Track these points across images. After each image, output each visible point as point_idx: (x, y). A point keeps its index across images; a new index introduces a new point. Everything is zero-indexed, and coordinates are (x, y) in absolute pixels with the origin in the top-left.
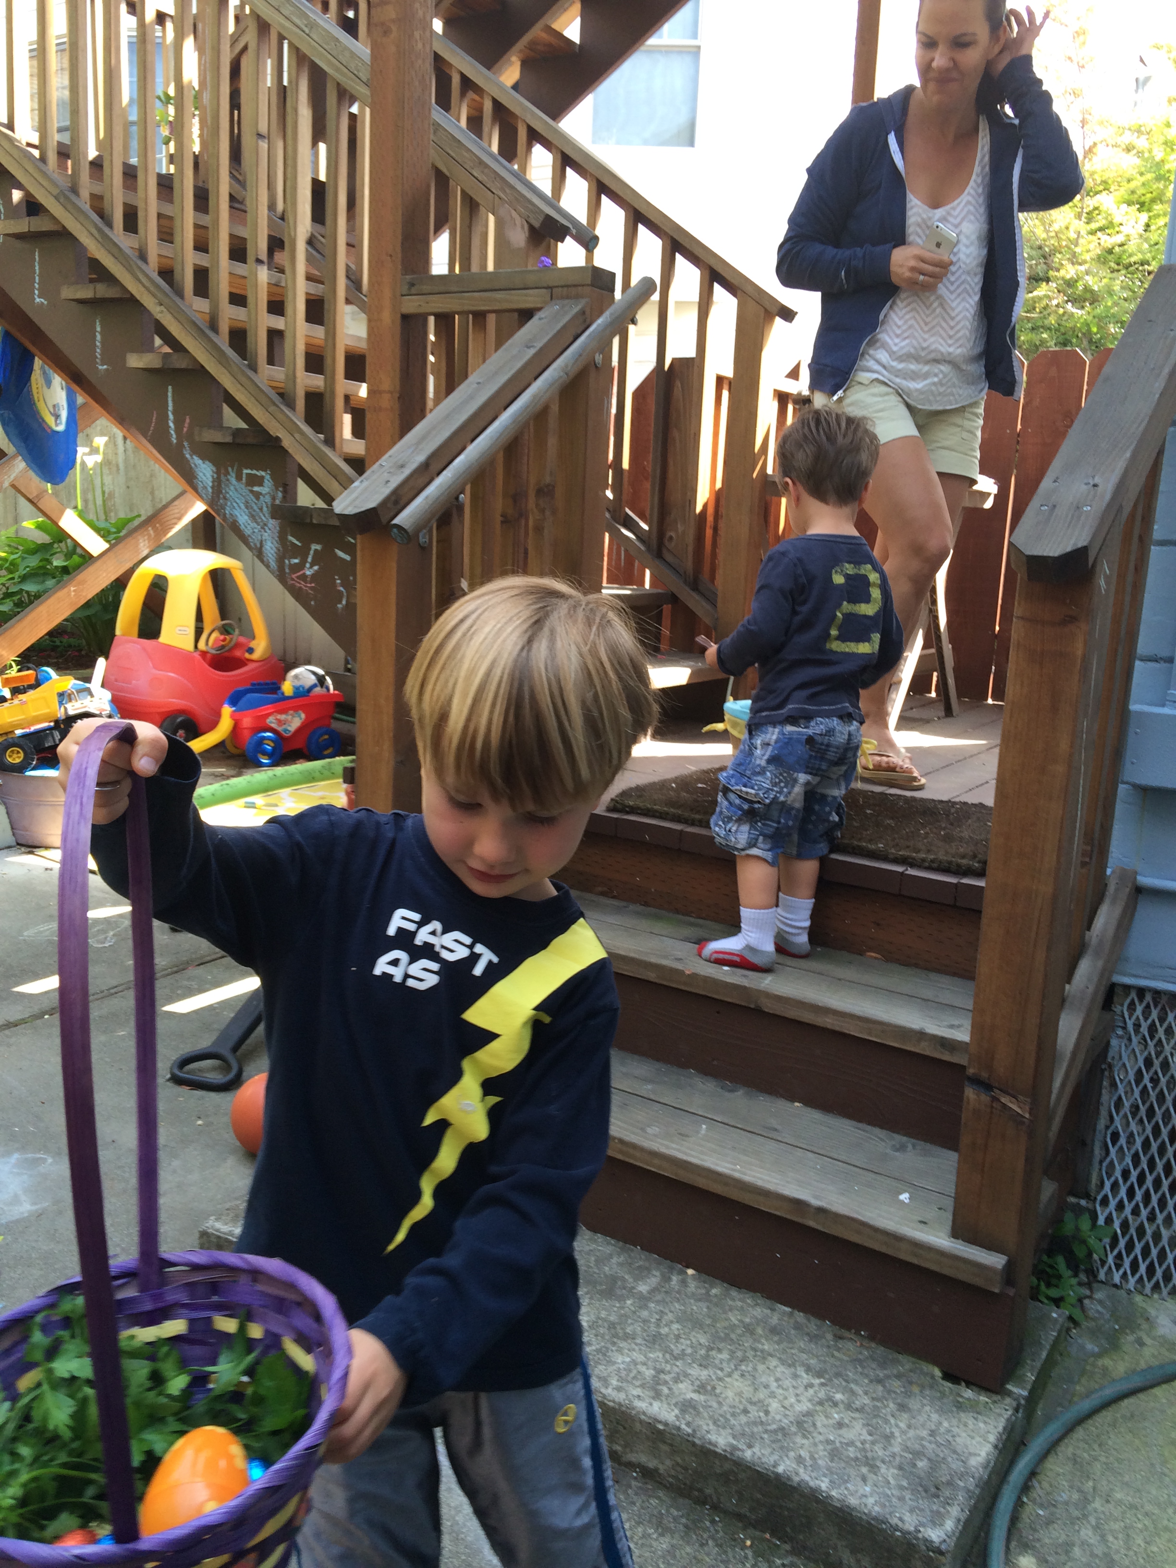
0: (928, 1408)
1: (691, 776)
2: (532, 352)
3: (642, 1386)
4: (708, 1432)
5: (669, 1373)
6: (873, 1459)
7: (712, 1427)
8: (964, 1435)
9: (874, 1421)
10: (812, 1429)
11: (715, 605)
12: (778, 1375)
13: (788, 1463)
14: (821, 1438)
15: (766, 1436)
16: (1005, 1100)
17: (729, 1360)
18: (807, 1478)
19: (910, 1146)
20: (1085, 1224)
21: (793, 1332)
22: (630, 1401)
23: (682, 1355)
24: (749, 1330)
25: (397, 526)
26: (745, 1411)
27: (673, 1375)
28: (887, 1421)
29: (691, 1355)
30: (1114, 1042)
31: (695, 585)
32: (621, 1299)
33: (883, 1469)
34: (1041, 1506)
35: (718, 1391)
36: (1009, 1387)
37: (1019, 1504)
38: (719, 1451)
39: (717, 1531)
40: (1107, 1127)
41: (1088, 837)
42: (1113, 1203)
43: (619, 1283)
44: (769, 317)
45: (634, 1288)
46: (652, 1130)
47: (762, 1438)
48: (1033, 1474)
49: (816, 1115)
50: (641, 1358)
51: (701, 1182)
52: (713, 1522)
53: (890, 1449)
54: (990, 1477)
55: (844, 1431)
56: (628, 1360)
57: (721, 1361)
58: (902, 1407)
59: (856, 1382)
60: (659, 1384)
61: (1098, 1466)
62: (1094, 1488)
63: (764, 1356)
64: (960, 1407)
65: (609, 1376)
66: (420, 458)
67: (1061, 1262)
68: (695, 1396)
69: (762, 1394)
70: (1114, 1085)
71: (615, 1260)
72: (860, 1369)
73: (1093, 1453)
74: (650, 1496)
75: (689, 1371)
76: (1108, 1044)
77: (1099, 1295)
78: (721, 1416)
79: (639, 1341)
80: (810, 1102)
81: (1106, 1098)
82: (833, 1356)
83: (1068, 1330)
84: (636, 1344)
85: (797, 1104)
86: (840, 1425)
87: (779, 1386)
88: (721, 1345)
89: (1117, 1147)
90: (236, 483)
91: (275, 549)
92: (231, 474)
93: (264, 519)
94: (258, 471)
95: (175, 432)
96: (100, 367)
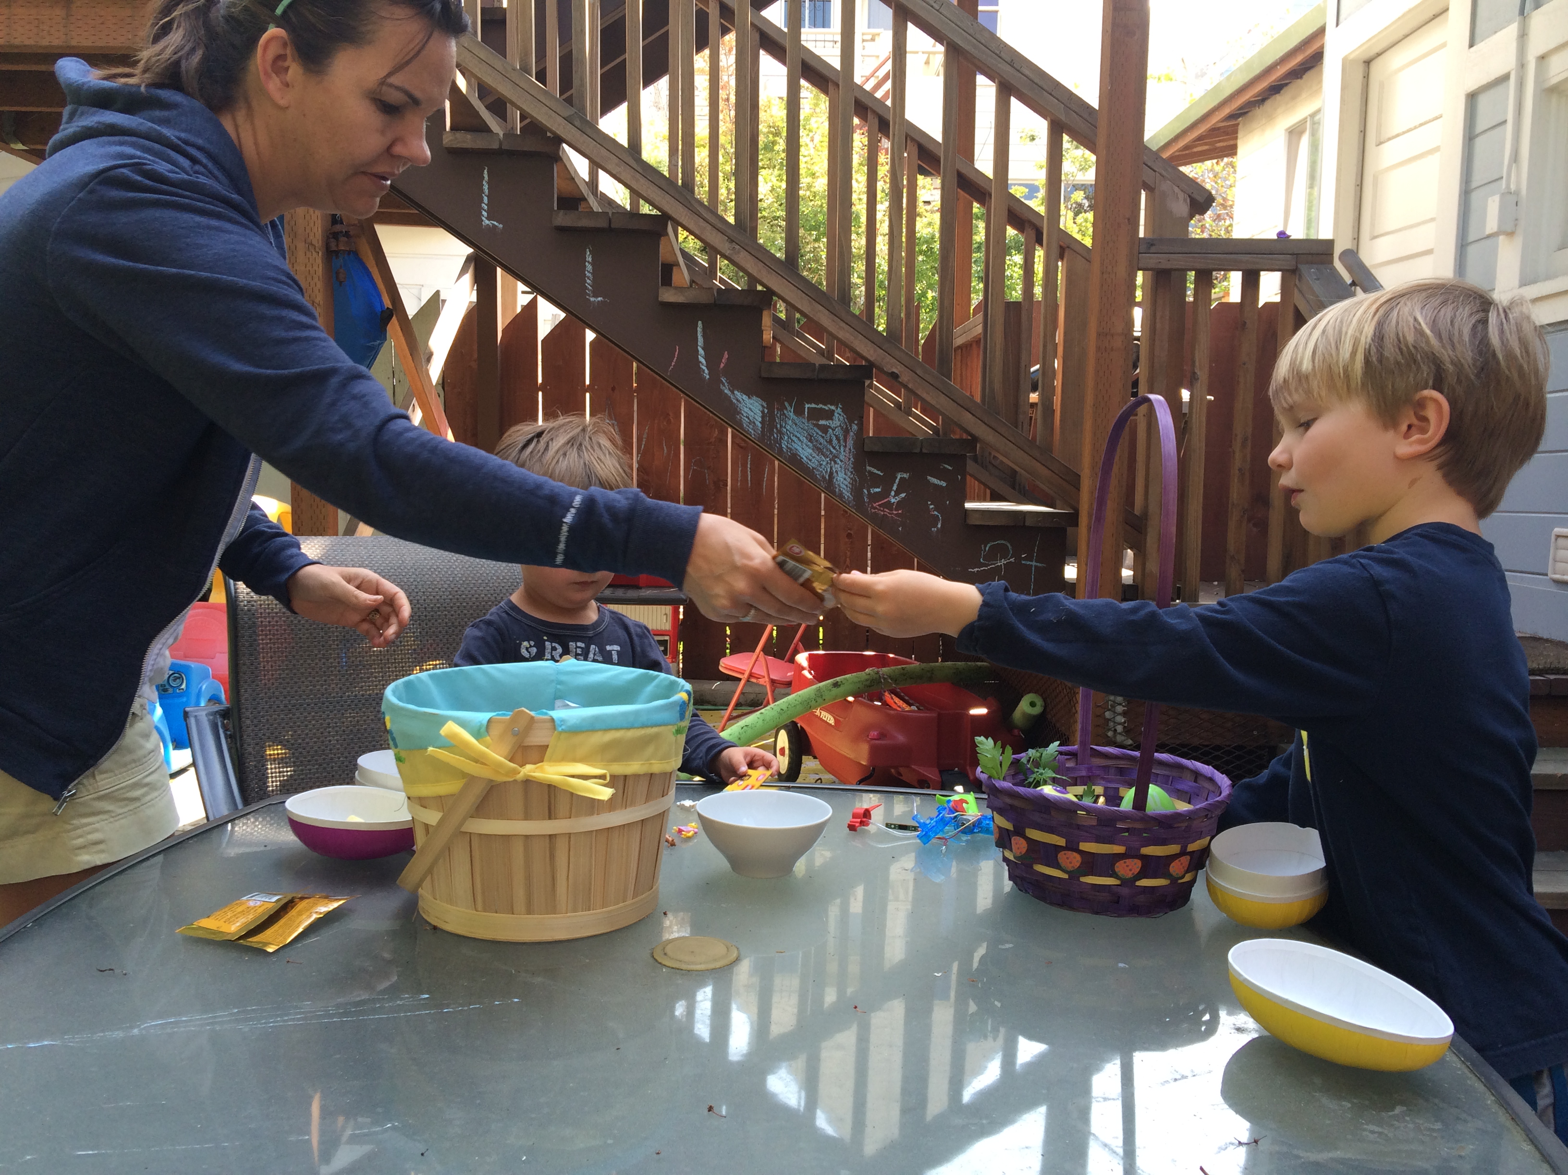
90: (795, 418)
91: (849, 480)
92: (789, 408)
93: (834, 451)
94: (825, 405)
95: (707, 367)
96: (592, 299)
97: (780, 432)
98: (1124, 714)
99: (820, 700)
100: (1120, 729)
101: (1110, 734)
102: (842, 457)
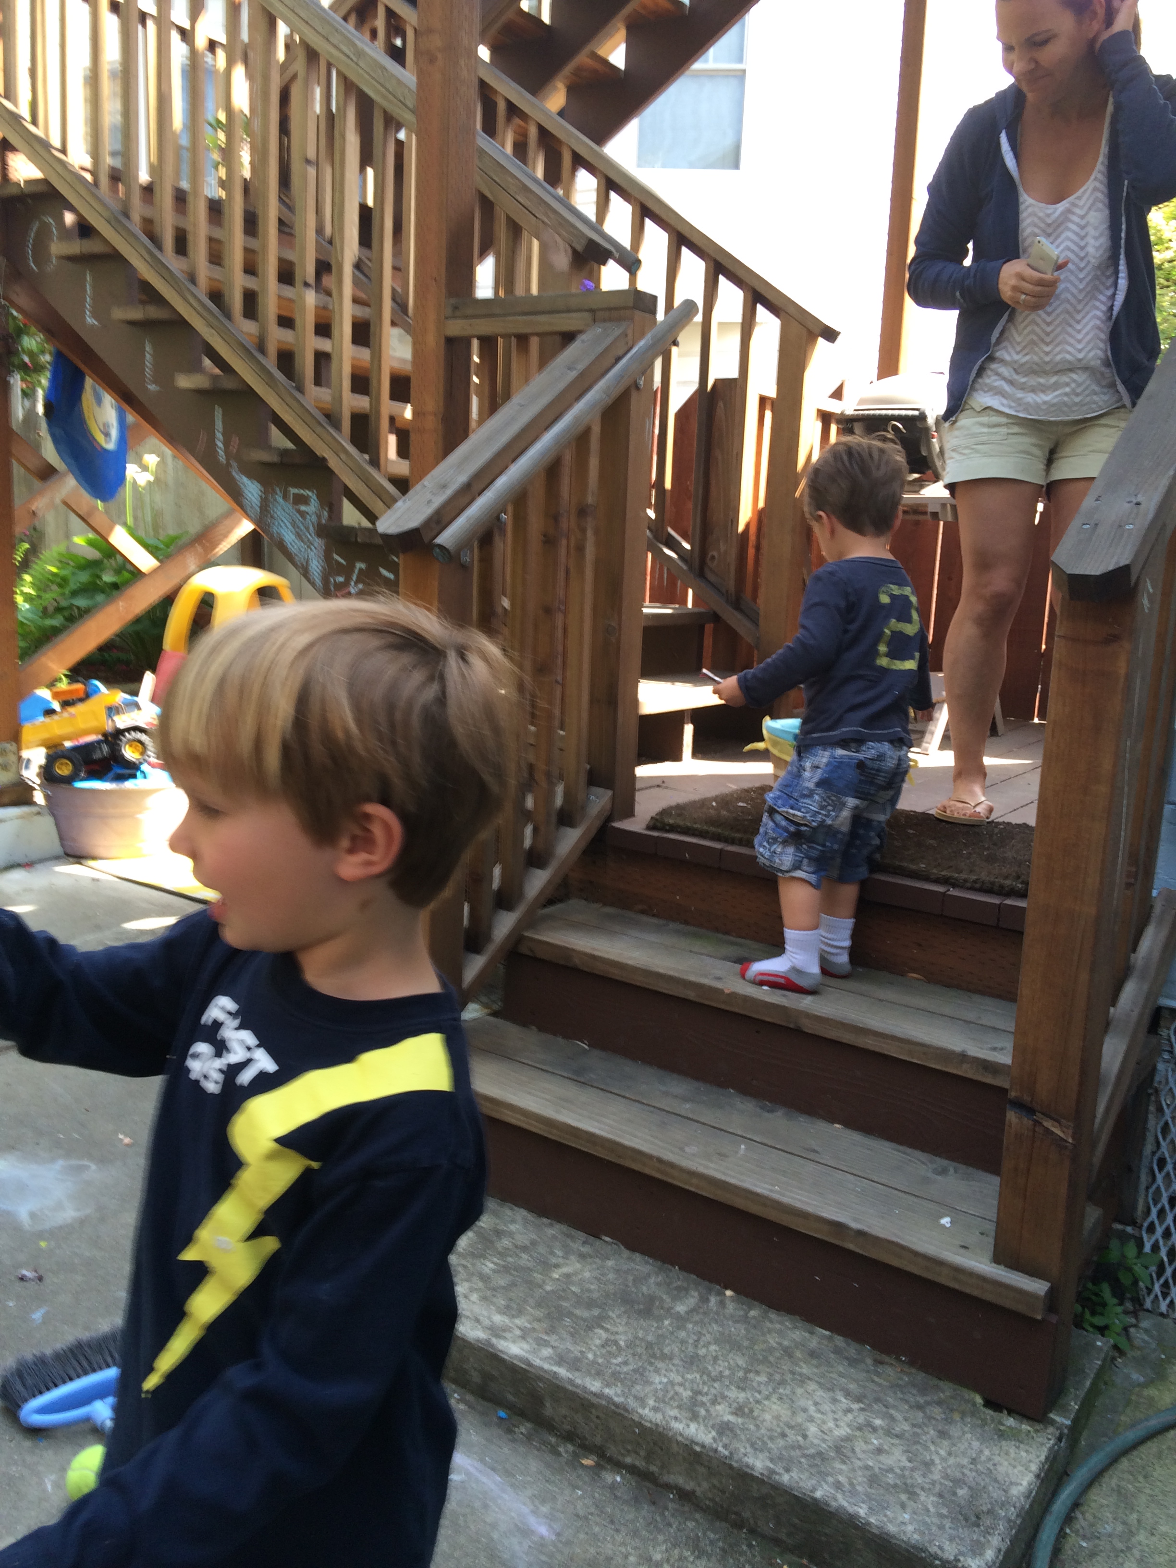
0: (969, 1436)
1: (732, 795)
2: (573, 374)
3: (679, 1407)
4: (745, 1455)
5: (707, 1394)
6: (913, 1486)
7: (749, 1450)
8: (1006, 1463)
9: (915, 1447)
10: (849, 1454)
11: (756, 622)
12: (818, 1400)
13: (825, 1487)
14: (859, 1463)
15: (803, 1460)
16: (1048, 1124)
17: (767, 1384)
18: (846, 1504)
19: (952, 1171)
20: (1131, 1251)
21: (832, 1356)
22: (667, 1421)
23: (719, 1378)
24: (788, 1353)
25: (440, 547)
26: (784, 1435)
27: (709, 1397)
28: (927, 1448)
29: (729, 1377)
30: (1161, 1066)
31: (737, 603)
32: (660, 1319)
33: (923, 1496)
34: (1084, 1538)
35: (756, 1414)
36: (1052, 1415)
37: (1061, 1535)
38: (756, 1474)
39: (754, 1556)
40: (1154, 1153)
41: (1133, 858)
42: (1159, 1230)
43: (657, 1303)
44: (812, 338)
45: (672, 1308)
46: (691, 1149)
47: (800, 1463)
48: (1076, 1505)
49: (856, 1137)
50: (678, 1379)
51: (740, 1203)
52: (750, 1546)
53: (930, 1476)
54: (1031, 1506)
55: (882, 1458)
56: (665, 1380)
57: (759, 1383)
58: (943, 1434)
59: (895, 1407)
60: (696, 1406)
61: (1143, 1499)
62: (1139, 1521)
63: (803, 1380)
64: (1002, 1435)
65: (646, 1395)
66: (462, 478)
67: (1106, 1291)
68: (732, 1418)
69: (800, 1418)
70: (1160, 1110)
71: (652, 1280)
72: (900, 1395)
73: (1137, 1485)
74: (687, 1519)
75: (726, 1393)
76: (1154, 1069)
77: (1145, 1324)
78: (759, 1439)
79: (676, 1361)
80: (850, 1123)
81: (1153, 1124)
82: (873, 1381)
83: (1113, 1359)
84: (673, 1365)
85: (838, 1126)
86: (879, 1451)
87: (819, 1411)
88: (760, 1368)
89: (1163, 1174)
90: (283, 503)
91: (320, 568)
92: (278, 492)
93: (310, 538)
94: (306, 490)
95: (224, 452)
96: (150, 387)
97: (272, 517)
102: (316, 544)
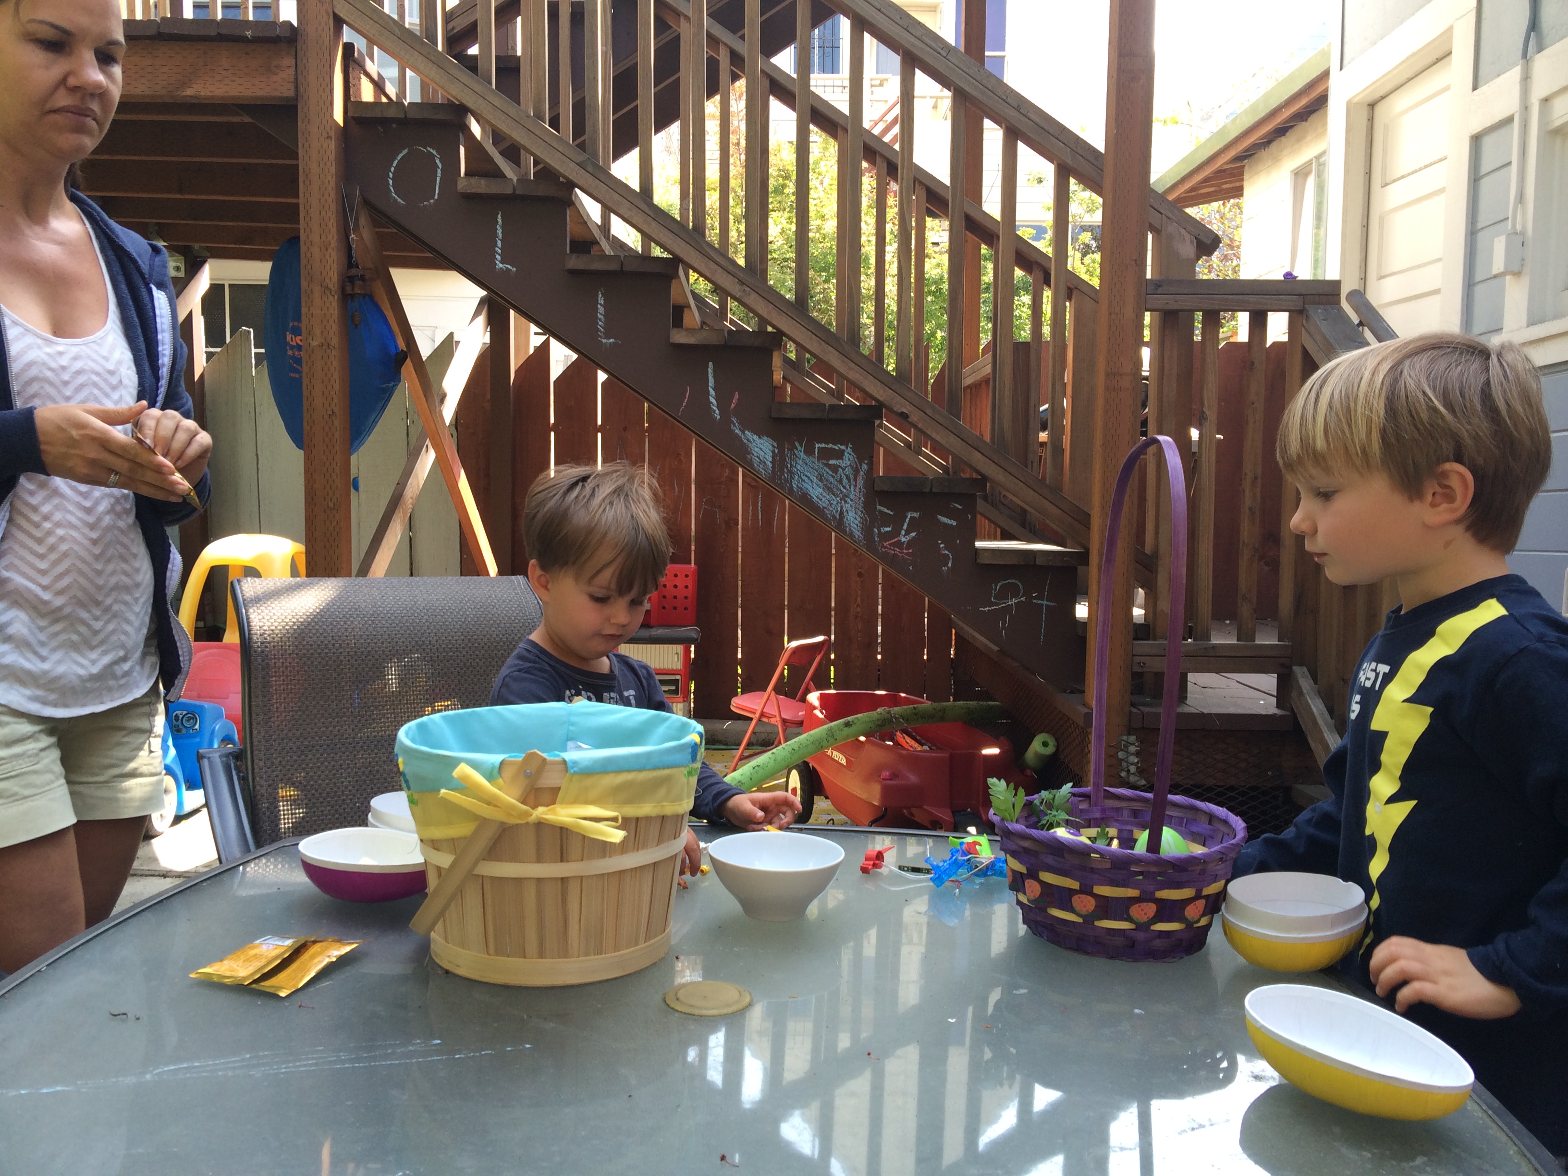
90: (806, 457)
91: (859, 519)
92: (799, 448)
93: (845, 491)
94: (835, 445)
95: (717, 407)
96: (604, 341)
97: (790, 472)
98: (1137, 754)
99: (831, 740)
100: (1133, 769)
101: (1123, 774)
102: (852, 497)
